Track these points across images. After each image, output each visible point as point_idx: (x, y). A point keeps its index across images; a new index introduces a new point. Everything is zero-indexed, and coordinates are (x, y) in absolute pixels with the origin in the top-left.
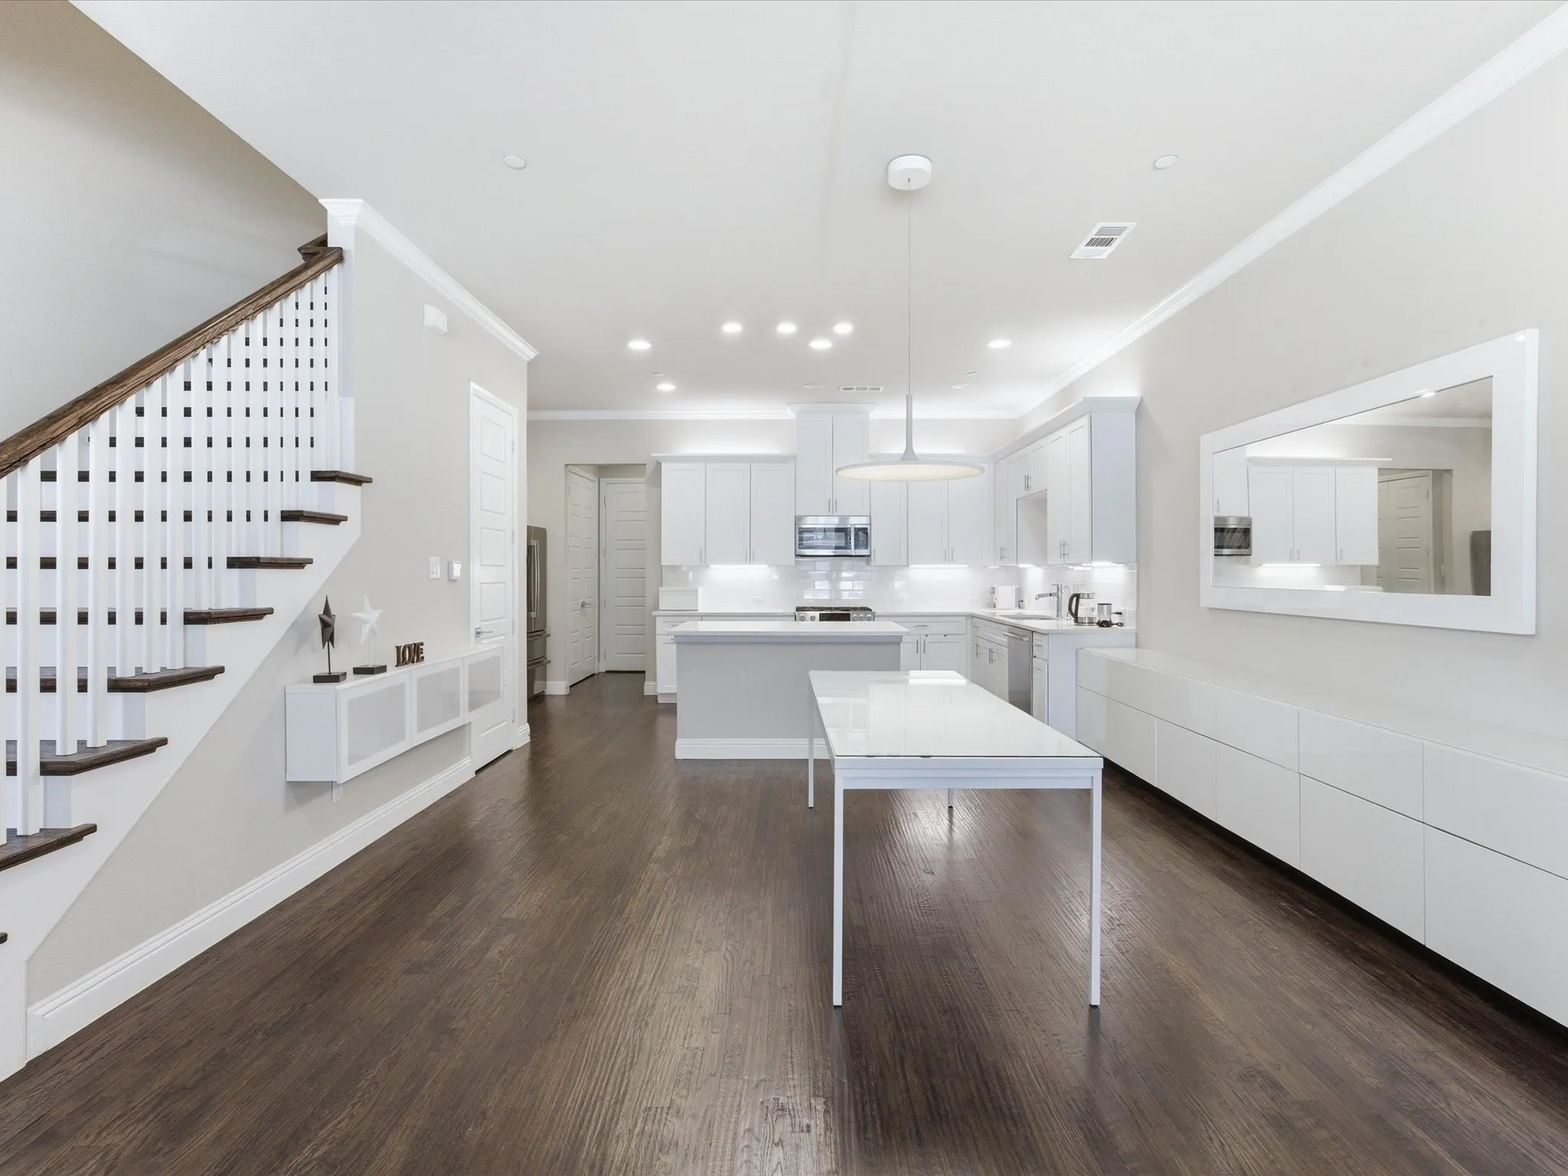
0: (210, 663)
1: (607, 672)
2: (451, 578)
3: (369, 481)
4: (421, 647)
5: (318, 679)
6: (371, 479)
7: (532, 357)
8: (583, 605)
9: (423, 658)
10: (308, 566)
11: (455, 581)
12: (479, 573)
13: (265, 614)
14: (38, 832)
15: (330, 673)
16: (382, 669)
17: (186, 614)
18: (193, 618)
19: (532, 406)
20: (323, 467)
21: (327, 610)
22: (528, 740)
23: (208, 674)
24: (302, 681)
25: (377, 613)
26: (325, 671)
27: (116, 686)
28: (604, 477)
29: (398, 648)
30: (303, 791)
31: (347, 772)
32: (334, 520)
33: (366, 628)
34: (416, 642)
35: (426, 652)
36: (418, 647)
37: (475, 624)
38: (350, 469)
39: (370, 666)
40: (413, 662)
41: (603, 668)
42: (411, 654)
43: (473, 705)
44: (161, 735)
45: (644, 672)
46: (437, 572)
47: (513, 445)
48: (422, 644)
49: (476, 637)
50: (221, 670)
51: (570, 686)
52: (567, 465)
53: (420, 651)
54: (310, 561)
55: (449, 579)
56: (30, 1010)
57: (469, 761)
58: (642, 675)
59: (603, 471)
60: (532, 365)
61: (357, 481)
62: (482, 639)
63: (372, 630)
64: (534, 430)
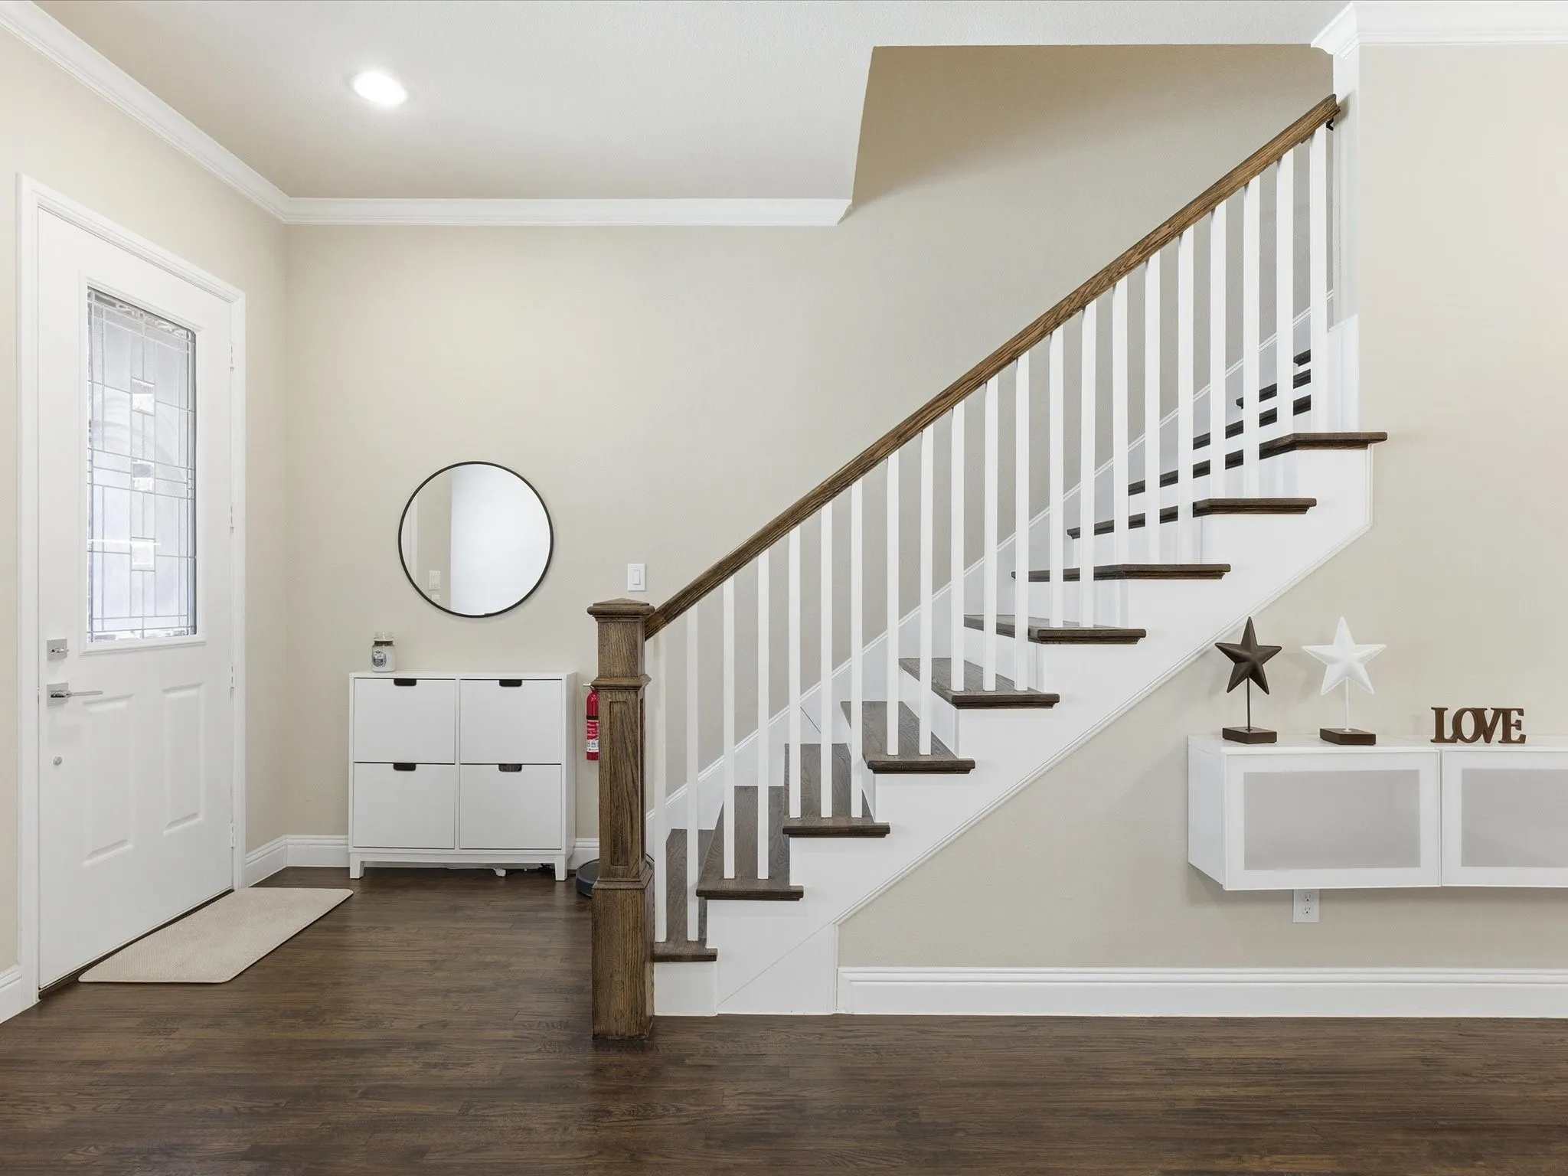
3: (1381, 439)
4: (1516, 717)
5: (1230, 735)
6: (1386, 435)
9: (1520, 737)
10: (1225, 576)
13: (1136, 638)
15: (1249, 729)
26: (1239, 723)
29: (1440, 712)
32: (1294, 508)
42: (1480, 725)
53: (1513, 723)
54: (1229, 569)
56: (841, 969)
63: (1351, 675)
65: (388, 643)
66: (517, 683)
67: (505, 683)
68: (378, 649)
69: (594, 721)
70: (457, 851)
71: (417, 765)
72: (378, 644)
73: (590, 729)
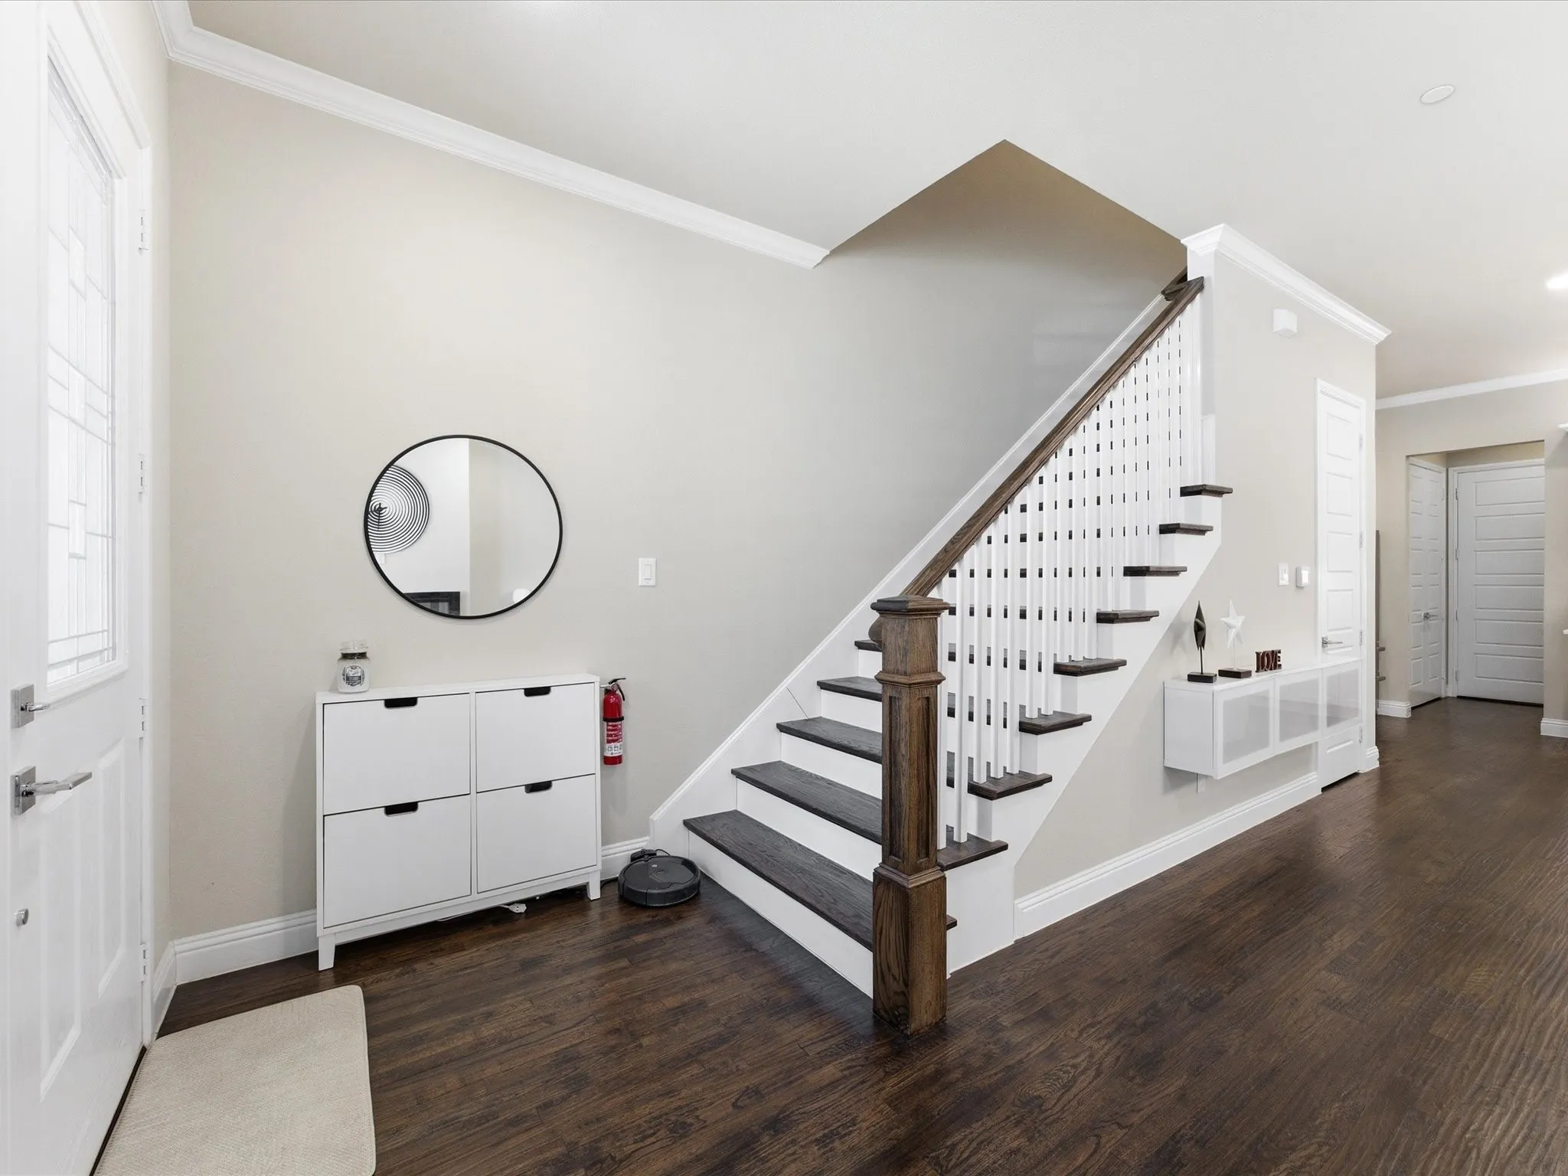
0: (1116, 657)
1: (1459, 697)
2: (1298, 585)
3: (1230, 491)
4: (1279, 655)
5: (1192, 678)
6: (1232, 489)
7: (1382, 339)
8: (1427, 616)
9: (1280, 665)
10: (1182, 574)
11: (1303, 588)
12: (1326, 581)
13: (1152, 617)
14: (1018, 772)
15: (1202, 673)
16: (1248, 674)
17: (1099, 615)
18: (1104, 618)
19: (1380, 395)
20: (1190, 483)
21: (1199, 615)
22: (1377, 765)
23: (1113, 666)
24: (1178, 678)
25: (1241, 619)
26: (1197, 670)
27: (1059, 669)
28: (1452, 466)
29: (1258, 654)
30: (1177, 778)
31: (1223, 770)
32: (1201, 531)
33: (1232, 633)
34: (1274, 649)
35: (1283, 660)
36: (1276, 655)
37: (1321, 634)
38: (1211, 481)
39: (1235, 670)
40: (1271, 669)
41: (1452, 691)
42: (1268, 661)
43: (1332, 720)
44: (1087, 712)
45: (1541, 706)
46: (1285, 579)
47: (1361, 439)
48: (1279, 652)
49: (1323, 646)
50: (1123, 663)
51: (1413, 708)
52: (1408, 457)
53: (1278, 659)
54: (1185, 569)
55: (1297, 586)
56: (1016, 902)
57: (1316, 776)
58: (1540, 709)
59: (1452, 458)
60: (1380, 348)
61: (1218, 492)
62: (1328, 650)
63: (1238, 636)
64: (1385, 419)
65: (362, 655)
66: (544, 691)
67: (530, 692)
68: (349, 663)
69: (614, 723)
70: (475, 896)
71: (419, 804)
72: (346, 656)
73: (610, 733)
